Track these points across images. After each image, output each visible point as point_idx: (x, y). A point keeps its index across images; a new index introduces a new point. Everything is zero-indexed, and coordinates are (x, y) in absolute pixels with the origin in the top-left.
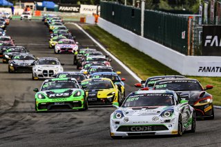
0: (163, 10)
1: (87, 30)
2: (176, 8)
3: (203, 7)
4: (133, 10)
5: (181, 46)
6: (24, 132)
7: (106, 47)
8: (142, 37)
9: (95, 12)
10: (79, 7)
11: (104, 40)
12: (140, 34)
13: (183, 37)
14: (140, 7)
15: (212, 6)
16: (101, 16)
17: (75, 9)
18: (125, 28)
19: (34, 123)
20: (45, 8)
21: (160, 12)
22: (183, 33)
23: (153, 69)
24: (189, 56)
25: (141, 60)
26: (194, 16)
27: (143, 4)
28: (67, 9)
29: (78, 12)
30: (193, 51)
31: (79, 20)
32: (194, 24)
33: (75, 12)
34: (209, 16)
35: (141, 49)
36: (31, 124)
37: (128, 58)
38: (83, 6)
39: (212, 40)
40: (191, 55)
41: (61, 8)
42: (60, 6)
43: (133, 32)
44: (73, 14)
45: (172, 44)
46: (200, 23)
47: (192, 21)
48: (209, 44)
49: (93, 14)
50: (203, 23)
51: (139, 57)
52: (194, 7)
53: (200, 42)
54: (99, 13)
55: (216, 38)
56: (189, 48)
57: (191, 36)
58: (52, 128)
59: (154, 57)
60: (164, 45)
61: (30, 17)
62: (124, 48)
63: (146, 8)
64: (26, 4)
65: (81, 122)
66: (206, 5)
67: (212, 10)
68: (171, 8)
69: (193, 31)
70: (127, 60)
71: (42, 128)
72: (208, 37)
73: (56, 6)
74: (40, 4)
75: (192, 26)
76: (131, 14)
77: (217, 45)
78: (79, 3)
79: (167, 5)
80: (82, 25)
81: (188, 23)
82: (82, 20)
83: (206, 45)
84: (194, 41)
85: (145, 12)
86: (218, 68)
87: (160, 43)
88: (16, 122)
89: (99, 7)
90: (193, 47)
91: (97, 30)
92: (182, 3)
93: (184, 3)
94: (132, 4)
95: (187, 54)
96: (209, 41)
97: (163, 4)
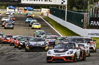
0: (74, 11)
1: (44, 18)
2: (79, 10)
3: (90, 10)
4: (62, 11)
5: (81, 25)
6: (18, 58)
7: (51, 25)
8: (66, 21)
9: (48, 11)
10: (41, 9)
11: (50, 22)
12: (65, 20)
13: (82, 22)
14: (65, 9)
15: (94, 10)
16: (50, 13)
17: (39, 10)
18: (59, 18)
19: (22, 54)
20: (27, 10)
21: (73, 12)
22: (82, 20)
23: (70, 34)
24: (84, 29)
25: (65, 30)
26: (86, 13)
27: (66, 8)
28: (36, 10)
29: (41, 11)
30: (86, 27)
31: (41, 14)
32: (86, 16)
33: (40, 11)
34: (92, 14)
35: (65, 26)
36: (21, 55)
37: (60, 29)
38: (43, 9)
39: (93, 23)
40: (85, 28)
41: (34, 10)
42: (33, 9)
43: (62, 19)
44: (39, 12)
45: (78, 24)
46: (89, 16)
47: (86, 15)
48: (92, 24)
49: (47, 12)
50: (90, 16)
51: (65, 29)
52: (87, 10)
53: (89, 24)
54: (49, 12)
55: (95, 22)
56: (84, 26)
57: (85, 21)
58: (29, 57)
59: (70, 29)
60: (74, 24)
61: (21, 13)
62: (59, 25)
63: (67, 10)
64: (20, 8)
65: (41, 54)
66: (91, 9)
67: (94, 11)
68: (77, 10)
69: (86, 19)
70: (60, 30)
71: (26, 56)
72: (92, 22)
73: (32, 9)
74: (26, 8)
75: (85, 17)
76: (61, 12)
77: (95, 25)
78: (41, 8)
79: (76, 9)
80: (42, 16)
81: (84, 16)
82: (42, 14)
83: (91, 25)
84: (86, 23)
85: (67, 12)
86: (95, 34)
87: (73, 24)
88: (15, 54)
89: (49, 10)
90: (86, 25)
91: (48, 18)
92: (82, 8)
93: (83, 9)
94: (62, 8)
95: (83, 28)
96: (92, 23)
97: (74, 9)
